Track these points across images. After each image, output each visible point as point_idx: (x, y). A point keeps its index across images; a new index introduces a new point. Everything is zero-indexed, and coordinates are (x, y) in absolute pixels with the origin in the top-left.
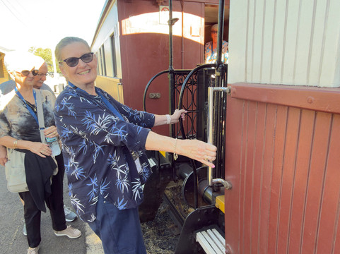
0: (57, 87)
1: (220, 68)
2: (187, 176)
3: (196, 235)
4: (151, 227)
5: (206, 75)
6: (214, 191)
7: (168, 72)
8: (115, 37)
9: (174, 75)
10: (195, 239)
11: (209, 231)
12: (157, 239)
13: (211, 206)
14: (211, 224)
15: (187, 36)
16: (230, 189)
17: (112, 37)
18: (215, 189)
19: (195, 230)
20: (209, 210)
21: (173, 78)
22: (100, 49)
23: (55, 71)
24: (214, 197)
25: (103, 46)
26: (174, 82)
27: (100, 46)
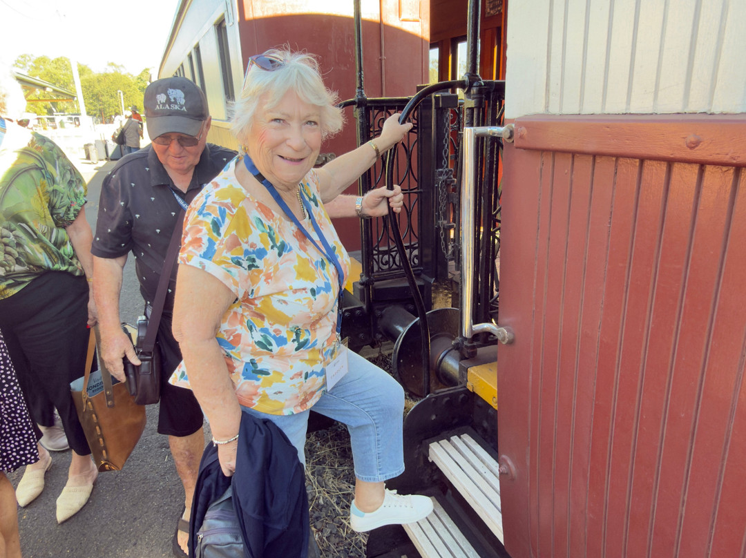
0: (91, 148)
1: (474, 90)
2: (402, 330)
3: (428, 448)
4: (327, 441)
5: (437, 108)
6: (463, 358)
7: (353, 103)
8: (227, 24)
9: (368, 110)
10: (426, 456)
11: (455, 439)
12: (341, 465)
13: (459, 388)
14: (458, 425)
15: (392, 20)
16: (511, 342)
17: (220, 27)
18: (466, 352)
19: (426, 438)
20: (453, 397)
21: (366, 116)
22: (190, 57)
23: (83, 110)
24: (464, 371)
25: (197, 49)
26: (369, 127)
27: (190, 49)
